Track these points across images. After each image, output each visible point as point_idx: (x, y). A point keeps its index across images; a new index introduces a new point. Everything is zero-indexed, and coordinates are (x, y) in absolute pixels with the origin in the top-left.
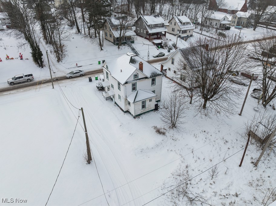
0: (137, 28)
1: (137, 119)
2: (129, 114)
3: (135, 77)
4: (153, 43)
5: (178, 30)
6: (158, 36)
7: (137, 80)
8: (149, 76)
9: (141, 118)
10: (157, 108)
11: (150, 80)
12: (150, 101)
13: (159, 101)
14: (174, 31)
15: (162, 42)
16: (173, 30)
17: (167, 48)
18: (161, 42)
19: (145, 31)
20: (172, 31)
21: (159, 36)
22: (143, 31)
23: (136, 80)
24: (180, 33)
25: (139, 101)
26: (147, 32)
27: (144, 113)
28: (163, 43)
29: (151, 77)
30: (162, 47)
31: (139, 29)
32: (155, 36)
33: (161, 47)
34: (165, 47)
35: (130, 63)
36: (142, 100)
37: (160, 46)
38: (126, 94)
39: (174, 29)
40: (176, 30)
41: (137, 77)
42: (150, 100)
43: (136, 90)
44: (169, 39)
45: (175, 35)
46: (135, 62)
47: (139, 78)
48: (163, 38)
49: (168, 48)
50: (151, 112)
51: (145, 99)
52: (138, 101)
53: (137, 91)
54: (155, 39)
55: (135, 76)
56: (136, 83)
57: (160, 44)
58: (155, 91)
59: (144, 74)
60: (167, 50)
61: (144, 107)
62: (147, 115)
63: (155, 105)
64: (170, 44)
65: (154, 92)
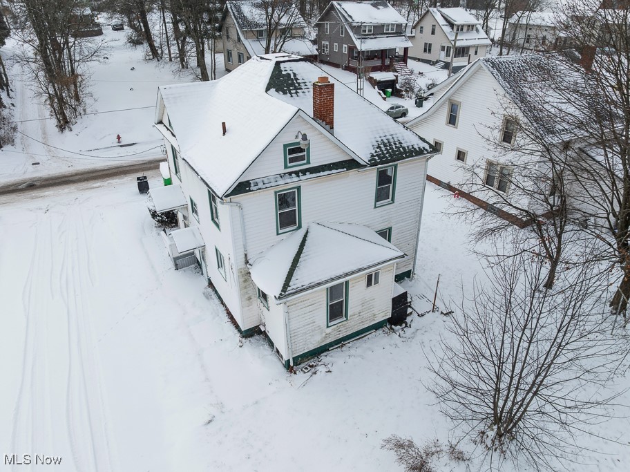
0: (323, 42)
1: (300, 377)
2: (267, 347)
3: (292, 160)
4: (371, 80)
5: (443, 49)
6: (383, 62)
7: (304, 172)
8: (363, 155)
9: (321, 369)
10: (400, 312)
11: (371, 176)
12: (369, 284)
13: (408, 274)
14: (430, 50)
15: (397, 77)
16: (428, 48)
17: (414, 96)
18: (394, 78)
19: (345, 46)
20: (425, 51)
21: (387, 62)
22: (340, 47)
23: (297, 173)
24: (448, 55)
25: (311, 287)
26: (352, 49)
27: (340, 342)
28: (400, 80)
29: (373, 163)
30: (397, 93)
31: (328, 43)
32: (377, 63)
33: (393, 94)
34: (407, 91)
35: (267, 90)
36: (326, 282)
37: (390, 90)
38: (245, 247)
39: (430, 45)
40: (436, 48)
41: (302, 158)
42: (370, 278)
43: (300, 227)
44: (416, 72)
45: (434, 63)
46: (296, 88)
47: (314, 163)
48: (398, 69)
49: (417, 95)
50: (374, 335)
51: (347, 275)
52: (306, 283)
53: (301, 232)
54: (375, 69)
55: (292, 151)
56: (299, 188)
57: (392, 84)
58: (390, 229)
59: (340, 146)
60: (413, 101)
61: (336, 311)
62: (352, 351)
63: (394, 300)
64: (421, 83)
65: (386, 234)
